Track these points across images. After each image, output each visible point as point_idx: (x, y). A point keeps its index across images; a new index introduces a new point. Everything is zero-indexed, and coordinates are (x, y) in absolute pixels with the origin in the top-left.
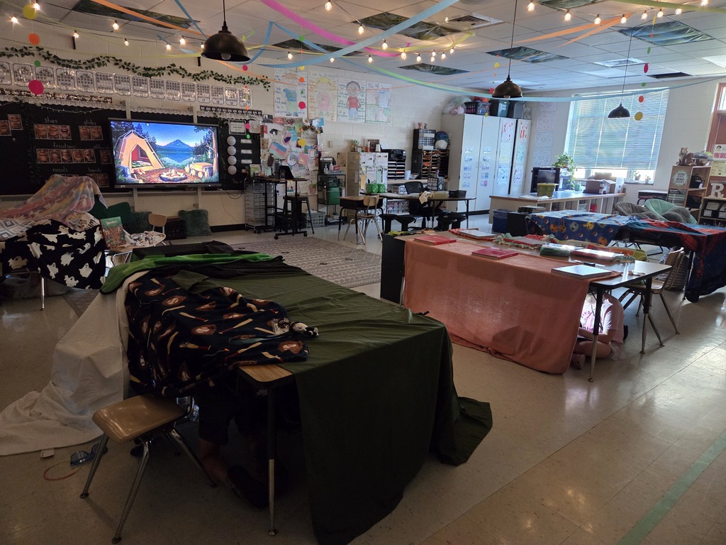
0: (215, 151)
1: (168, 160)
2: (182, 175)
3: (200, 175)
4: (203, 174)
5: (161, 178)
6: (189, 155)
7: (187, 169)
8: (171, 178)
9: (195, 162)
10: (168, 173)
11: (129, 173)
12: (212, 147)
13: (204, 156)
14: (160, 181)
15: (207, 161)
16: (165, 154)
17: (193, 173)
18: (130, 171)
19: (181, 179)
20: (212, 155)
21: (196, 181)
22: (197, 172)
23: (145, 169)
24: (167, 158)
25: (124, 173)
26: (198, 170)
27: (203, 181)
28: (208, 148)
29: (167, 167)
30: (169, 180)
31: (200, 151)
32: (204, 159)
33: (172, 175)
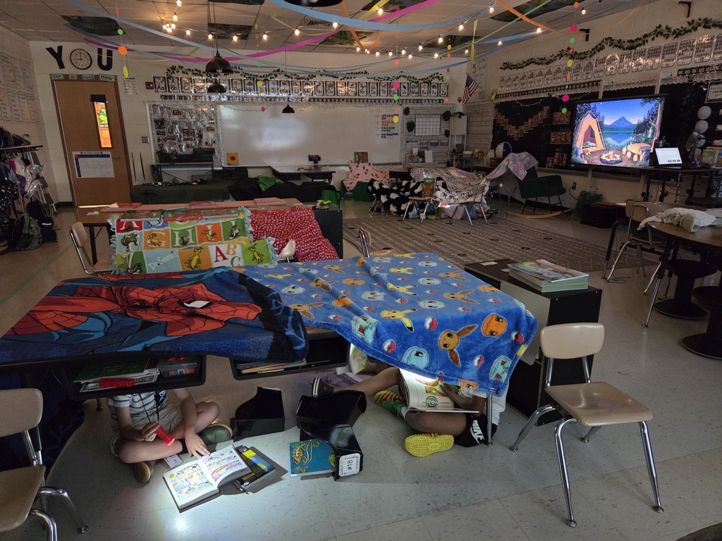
0: (657, 128)
1: (610, 140)
2: (618, 158)
3: (635, 158)
4: (639, 156)
5: (601, 160)
6: (629, 135)
7: (624, 150)
8: (608, 160)
9: (634, 142)
10: (607, 155)
11: (579, 154)
12: (655, 123)
13: (644, 135)
14: (599, 163)
15: (647, 141)
16: (608, 134)
17: (629, 155)
18: (581, 152)
19: (617, 162)
20: (653, 134)
21: (629, 165)
22: (633, 154)
23: (591, 150)
24: (609, 138)
25: (576, 153)
26: (634, 151)
27: (637, 166)
28: (650, 125)
29: (607, 149)
30: (607, 162)
31: (642, 128)
32: (643, 139)
33: (610, 157)
